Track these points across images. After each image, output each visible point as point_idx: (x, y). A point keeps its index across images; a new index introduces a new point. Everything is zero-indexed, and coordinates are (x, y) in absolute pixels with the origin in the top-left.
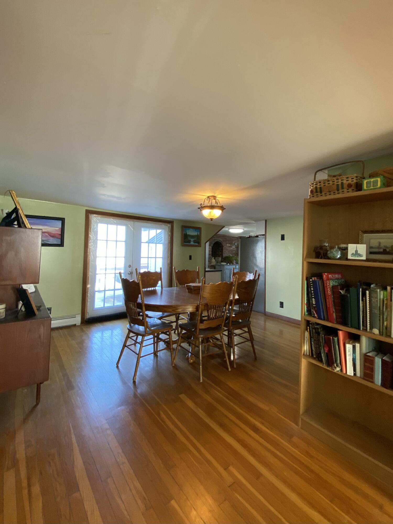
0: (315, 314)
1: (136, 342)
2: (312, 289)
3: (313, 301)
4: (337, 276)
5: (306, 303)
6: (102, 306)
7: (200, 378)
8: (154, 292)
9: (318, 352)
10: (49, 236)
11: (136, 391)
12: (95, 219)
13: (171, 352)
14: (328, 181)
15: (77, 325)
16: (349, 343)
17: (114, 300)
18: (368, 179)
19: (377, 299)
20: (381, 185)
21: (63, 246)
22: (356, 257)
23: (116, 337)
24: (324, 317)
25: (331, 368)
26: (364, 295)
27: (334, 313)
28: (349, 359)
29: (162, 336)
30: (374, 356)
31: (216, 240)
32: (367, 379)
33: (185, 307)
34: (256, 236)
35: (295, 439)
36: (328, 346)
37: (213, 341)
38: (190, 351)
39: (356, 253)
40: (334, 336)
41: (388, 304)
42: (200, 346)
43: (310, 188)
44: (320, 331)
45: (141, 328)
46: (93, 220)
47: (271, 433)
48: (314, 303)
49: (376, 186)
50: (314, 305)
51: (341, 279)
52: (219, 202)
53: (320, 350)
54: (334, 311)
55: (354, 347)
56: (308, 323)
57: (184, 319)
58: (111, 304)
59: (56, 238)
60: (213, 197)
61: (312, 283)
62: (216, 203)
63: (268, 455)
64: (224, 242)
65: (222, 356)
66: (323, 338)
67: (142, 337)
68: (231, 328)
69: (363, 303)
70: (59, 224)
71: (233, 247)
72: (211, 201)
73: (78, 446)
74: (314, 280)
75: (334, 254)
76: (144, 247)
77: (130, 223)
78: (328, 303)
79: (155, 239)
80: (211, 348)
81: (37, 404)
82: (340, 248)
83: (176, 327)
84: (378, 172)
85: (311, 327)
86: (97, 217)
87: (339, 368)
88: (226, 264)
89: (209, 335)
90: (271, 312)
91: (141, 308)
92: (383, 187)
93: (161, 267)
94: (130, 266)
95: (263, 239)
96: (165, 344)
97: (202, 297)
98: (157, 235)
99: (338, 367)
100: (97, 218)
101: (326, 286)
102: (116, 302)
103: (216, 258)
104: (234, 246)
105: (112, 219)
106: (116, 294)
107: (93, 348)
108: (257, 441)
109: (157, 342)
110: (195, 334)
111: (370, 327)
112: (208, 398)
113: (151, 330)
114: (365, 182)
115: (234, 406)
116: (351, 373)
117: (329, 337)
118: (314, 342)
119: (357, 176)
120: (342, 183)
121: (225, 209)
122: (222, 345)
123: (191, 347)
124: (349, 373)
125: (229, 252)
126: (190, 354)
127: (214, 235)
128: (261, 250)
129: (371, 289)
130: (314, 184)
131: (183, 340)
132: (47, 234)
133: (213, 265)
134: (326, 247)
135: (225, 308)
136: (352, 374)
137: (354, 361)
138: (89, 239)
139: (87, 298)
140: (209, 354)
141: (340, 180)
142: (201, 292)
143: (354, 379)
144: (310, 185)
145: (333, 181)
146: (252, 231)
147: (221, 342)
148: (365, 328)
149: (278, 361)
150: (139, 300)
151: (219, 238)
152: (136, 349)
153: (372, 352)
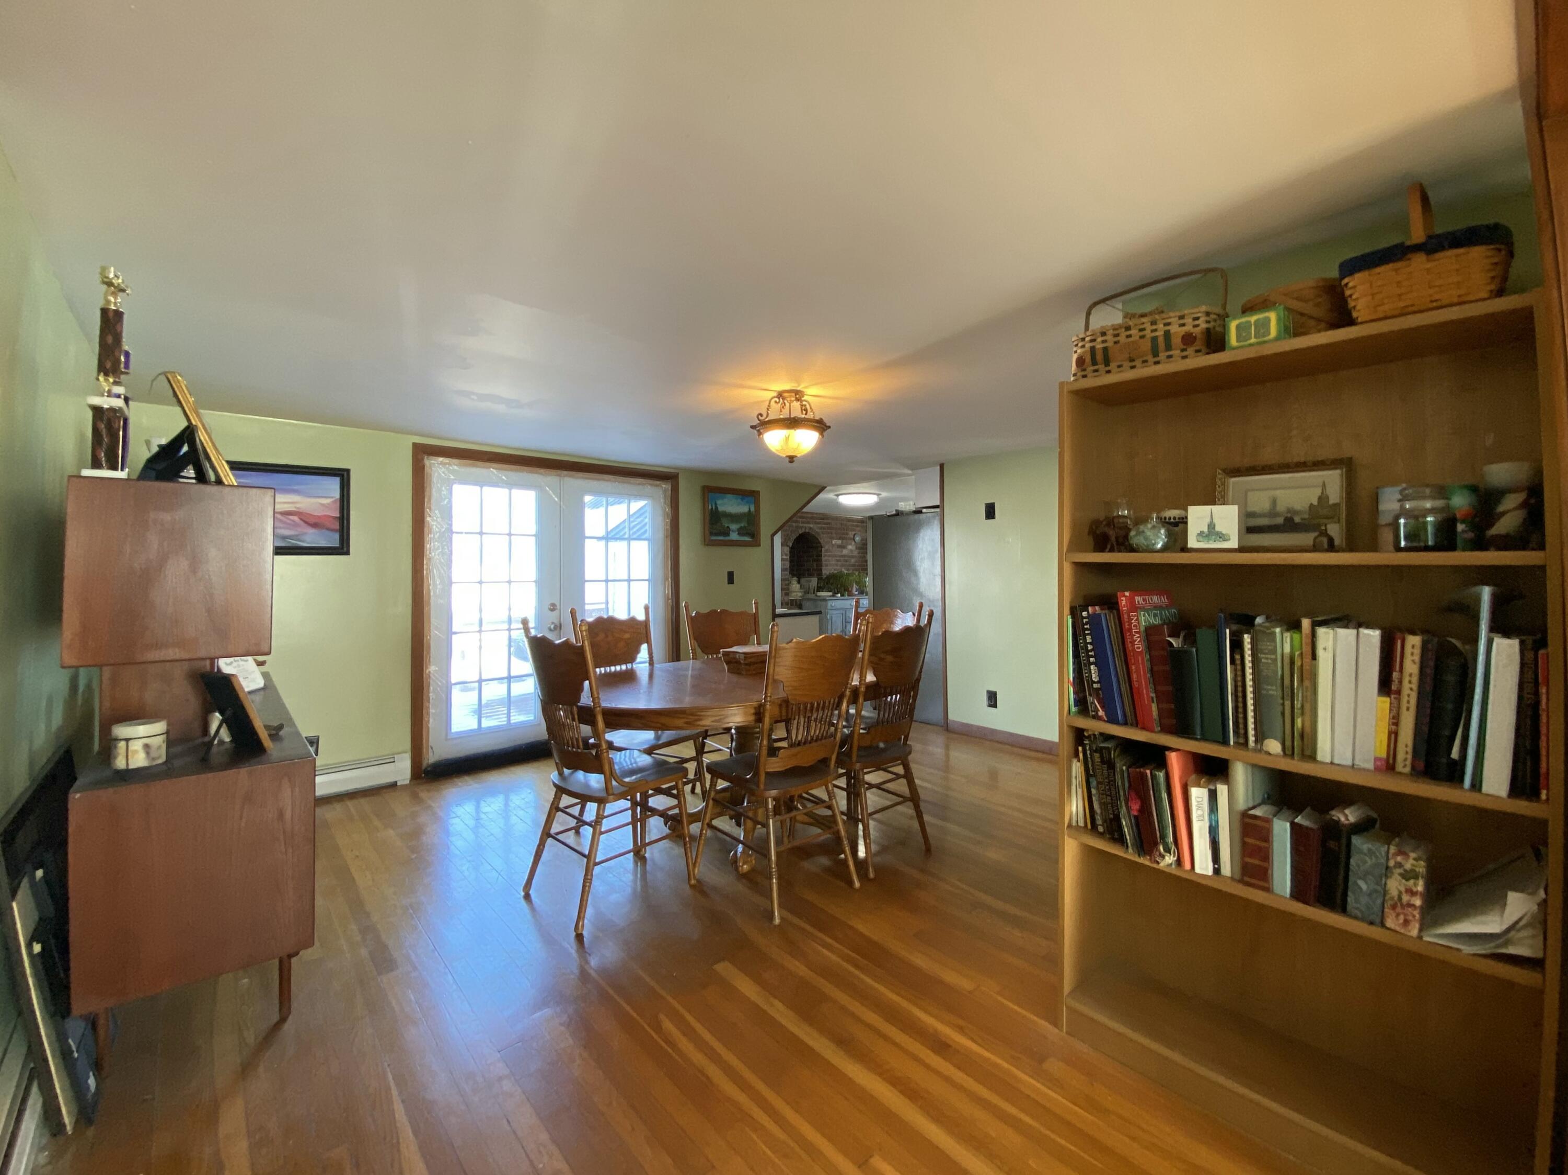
0: (1099, 711)
1: (581, 822)
2: (1089, 639)
3: (1093, 672)
4: (1155, 599)
5: (1071, 679)
6: (475, 726)
7: (773, 913)
8: (629, 677)
9: (1111, 816)
10: (302, 523)
11: (587, 962)
12: (443, 469)
13: (685, 844)
14: (1128, 328)
15: (399, 784)
16: (1199, 786)
17: (509, 710)
18: (1239, 318)
19: (1273, 657)
20: (1279, 332)
21: (347, 553)
22: (1211, 542)
23: (521, 813)
24: (1125, 715)
25: (1148, 858)
26: (1237, 645)
27: (1153, 702)
28: (1200, 829)
29: (658, 802)
30: (1271, 817)
31: (801, 528)
32: (1253, 881)
33: (723, 713)
34: (914, 509)
35: (1054, 1066)
36: (1140, 798)
37: (804, 806)
38: (742, 839)
39: (1212, 532)
40: (1154, 768)
41: (1306, 667)
42: (771, 821)
43: (1076, 352)
44: (1114, 758)
45: (595, 781)
46: (436, 474)
47: (987, 1054)
48: (1095, 677)
49: (1264, 336)
50: (1095, 686)
51: (1168, 607)
52: (811, 408)
53: (1118, 809)
54: (1152, 698)
55: (1213, 795)
56: (1079, 736)
57: (720, 750)
58: (500, 722)
59: (324, 531)
60: (794, 394)
61: (1087, 623)
62: (802, 410)
63: (980, 1115)
64: (823, 533)
65: (833, 847)
66: (1126, 775)
67: (596, 804)
68: (858, 766)
69: (1236, 670)
70: (333, 486)
71: (850, 547)
72: (787, 404)
73: (416, 1133)
74: (1094, 614)
75: (1146, 539)
76: (593, 552)
77: (549, 479)
78: (1134, 676)
79: (627, 530)
80: (798, 826)
81: (283, 1020)
82: (1163, 520)
83: (696, 775)
84: (1268, 296)
85: (1088, 748)
86: (446, 464)
87: (1172, 857)
88: (830, 596)
89: (795, 788)
90: (965, 721)
91: (592, 722)
92: (1285, 338)
93: (647, 602)
94: (553, 608)
95: (934, 517)
96: (666, 825)
97: (770, 681)
98: (631, 520)
99: (1170, 854)
100: (448, 469)
101: (1127, 627)
102: (514, 716)
103: (803, 580)
104: (851, 544)
105: (493, 471)
106: (514, 693)
107: (452, 847)
108: (947, 1079)
109: (643, 821)
110: (754, 787)
111: (1256, 735)
112: (799, 968)
113: (622, 784)
114: (1233, 325)
115: (876, 985)
116: (1207, 869)
117: (1142, 770)
118: (1097, 789)
119: (1209, 309)
120: (1167, 334)
121: (829, 427)
122: (834, 816)
123: (742, 827)
124: (1201, 869)
125: (838, 561)
126: (740, 848)
127: (795, 515)
128: (929, 548)
129: (1257, 628)
130: (1088, 339)
131: (718, 810)
132: (295, 518)
133: (796, 600)
134: (1125, 520)
135: (836, 712)
136: (1210, 872)
137: (1212, 833)
138: (426, 529)
139: (425, 704)
140: (797, 843)
141: (1160, 326)
142: (769, 668)
143: (1216, 884)
144: (1075, 343)
145: (1142, 327)
146: (903, 500)
147: (830, 807)
148: (1242, 740)
149: (993, 854)
150: (585, 699)
151: (808, 523)
152: (579, 844)
153: (1263, 806)
